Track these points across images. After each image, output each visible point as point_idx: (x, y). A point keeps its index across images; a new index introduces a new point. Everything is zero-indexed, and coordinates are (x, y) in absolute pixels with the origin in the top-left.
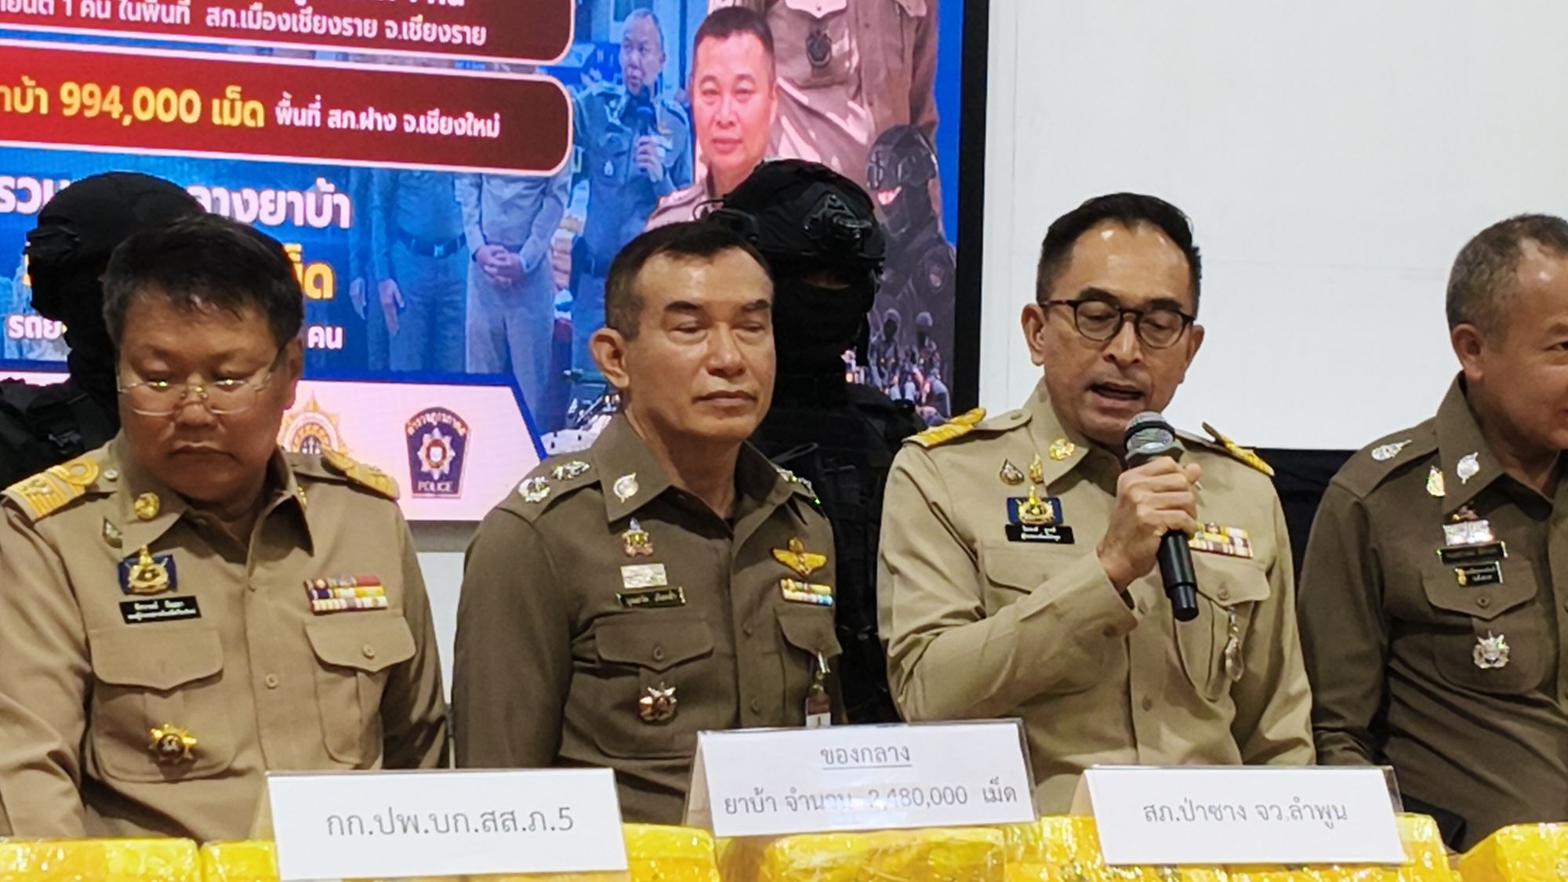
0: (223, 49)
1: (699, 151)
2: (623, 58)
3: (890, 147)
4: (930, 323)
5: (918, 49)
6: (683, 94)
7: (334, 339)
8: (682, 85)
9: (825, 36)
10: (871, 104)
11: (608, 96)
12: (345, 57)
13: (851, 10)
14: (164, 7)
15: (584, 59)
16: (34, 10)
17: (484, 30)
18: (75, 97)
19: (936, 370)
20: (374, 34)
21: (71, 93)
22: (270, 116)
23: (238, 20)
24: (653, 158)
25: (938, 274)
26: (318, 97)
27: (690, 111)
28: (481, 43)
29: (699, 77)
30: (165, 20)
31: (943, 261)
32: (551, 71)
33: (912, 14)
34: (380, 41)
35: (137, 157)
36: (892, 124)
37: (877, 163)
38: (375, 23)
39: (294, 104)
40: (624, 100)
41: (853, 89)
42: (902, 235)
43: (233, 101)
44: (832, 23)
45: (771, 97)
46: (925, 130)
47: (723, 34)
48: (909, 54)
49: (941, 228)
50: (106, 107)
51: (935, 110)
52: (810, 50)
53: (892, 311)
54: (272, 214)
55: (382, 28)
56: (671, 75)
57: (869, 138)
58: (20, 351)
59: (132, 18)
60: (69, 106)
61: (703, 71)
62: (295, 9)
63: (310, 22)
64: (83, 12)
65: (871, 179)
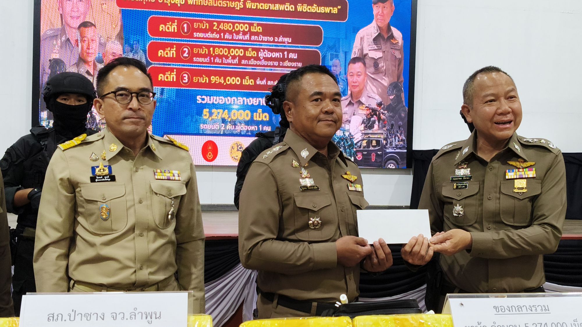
0: (245, 68)
1: (349, 88)
2: (332, 68)
3: (392, 87)
4: (402, 124)
5: (399, 65)
7: (269, 129)
8: (345, 74)
9: (378, 63)
10: (388, 77)
12: (271, 70)
13: (384, 57)
14: (233, 60)
16: (205, 61)
17: (301, 63)
18: (214, 79)
19: (403, 134)
20: (277, 65)
22: (255, 82)
23: (248, 62)
25: (403, 114)
26: (265, 78)
27: (347, 80)
29: (349, 72)
30: (233, 63)
31: (405, 111)
33: (398, 57)
34: (279, 66)
35: (227, 91)
36: (393, 82)
37: (389, 90)
38: (278, 63)
39: (260, 80)
41: (384, 74)
42: (395, 105)
43: (247, 79)
44: (379, 60)
45: (365, 76)
46: (400, 83)
47: (354, 63)
48: (397, 66)
49: (404, 103)
50: (220, 81)
51: (403, 78)
52: (374, 66)
53: (393, 122)
54: (256, 103)
57: (388, 85)
58: (203, 131)
59: (226, 63)
60: (213, 81)
61: (350, 71)
62: (260, 60)
63: (264, 63)
64: (216, 61)
65: (388, 93)
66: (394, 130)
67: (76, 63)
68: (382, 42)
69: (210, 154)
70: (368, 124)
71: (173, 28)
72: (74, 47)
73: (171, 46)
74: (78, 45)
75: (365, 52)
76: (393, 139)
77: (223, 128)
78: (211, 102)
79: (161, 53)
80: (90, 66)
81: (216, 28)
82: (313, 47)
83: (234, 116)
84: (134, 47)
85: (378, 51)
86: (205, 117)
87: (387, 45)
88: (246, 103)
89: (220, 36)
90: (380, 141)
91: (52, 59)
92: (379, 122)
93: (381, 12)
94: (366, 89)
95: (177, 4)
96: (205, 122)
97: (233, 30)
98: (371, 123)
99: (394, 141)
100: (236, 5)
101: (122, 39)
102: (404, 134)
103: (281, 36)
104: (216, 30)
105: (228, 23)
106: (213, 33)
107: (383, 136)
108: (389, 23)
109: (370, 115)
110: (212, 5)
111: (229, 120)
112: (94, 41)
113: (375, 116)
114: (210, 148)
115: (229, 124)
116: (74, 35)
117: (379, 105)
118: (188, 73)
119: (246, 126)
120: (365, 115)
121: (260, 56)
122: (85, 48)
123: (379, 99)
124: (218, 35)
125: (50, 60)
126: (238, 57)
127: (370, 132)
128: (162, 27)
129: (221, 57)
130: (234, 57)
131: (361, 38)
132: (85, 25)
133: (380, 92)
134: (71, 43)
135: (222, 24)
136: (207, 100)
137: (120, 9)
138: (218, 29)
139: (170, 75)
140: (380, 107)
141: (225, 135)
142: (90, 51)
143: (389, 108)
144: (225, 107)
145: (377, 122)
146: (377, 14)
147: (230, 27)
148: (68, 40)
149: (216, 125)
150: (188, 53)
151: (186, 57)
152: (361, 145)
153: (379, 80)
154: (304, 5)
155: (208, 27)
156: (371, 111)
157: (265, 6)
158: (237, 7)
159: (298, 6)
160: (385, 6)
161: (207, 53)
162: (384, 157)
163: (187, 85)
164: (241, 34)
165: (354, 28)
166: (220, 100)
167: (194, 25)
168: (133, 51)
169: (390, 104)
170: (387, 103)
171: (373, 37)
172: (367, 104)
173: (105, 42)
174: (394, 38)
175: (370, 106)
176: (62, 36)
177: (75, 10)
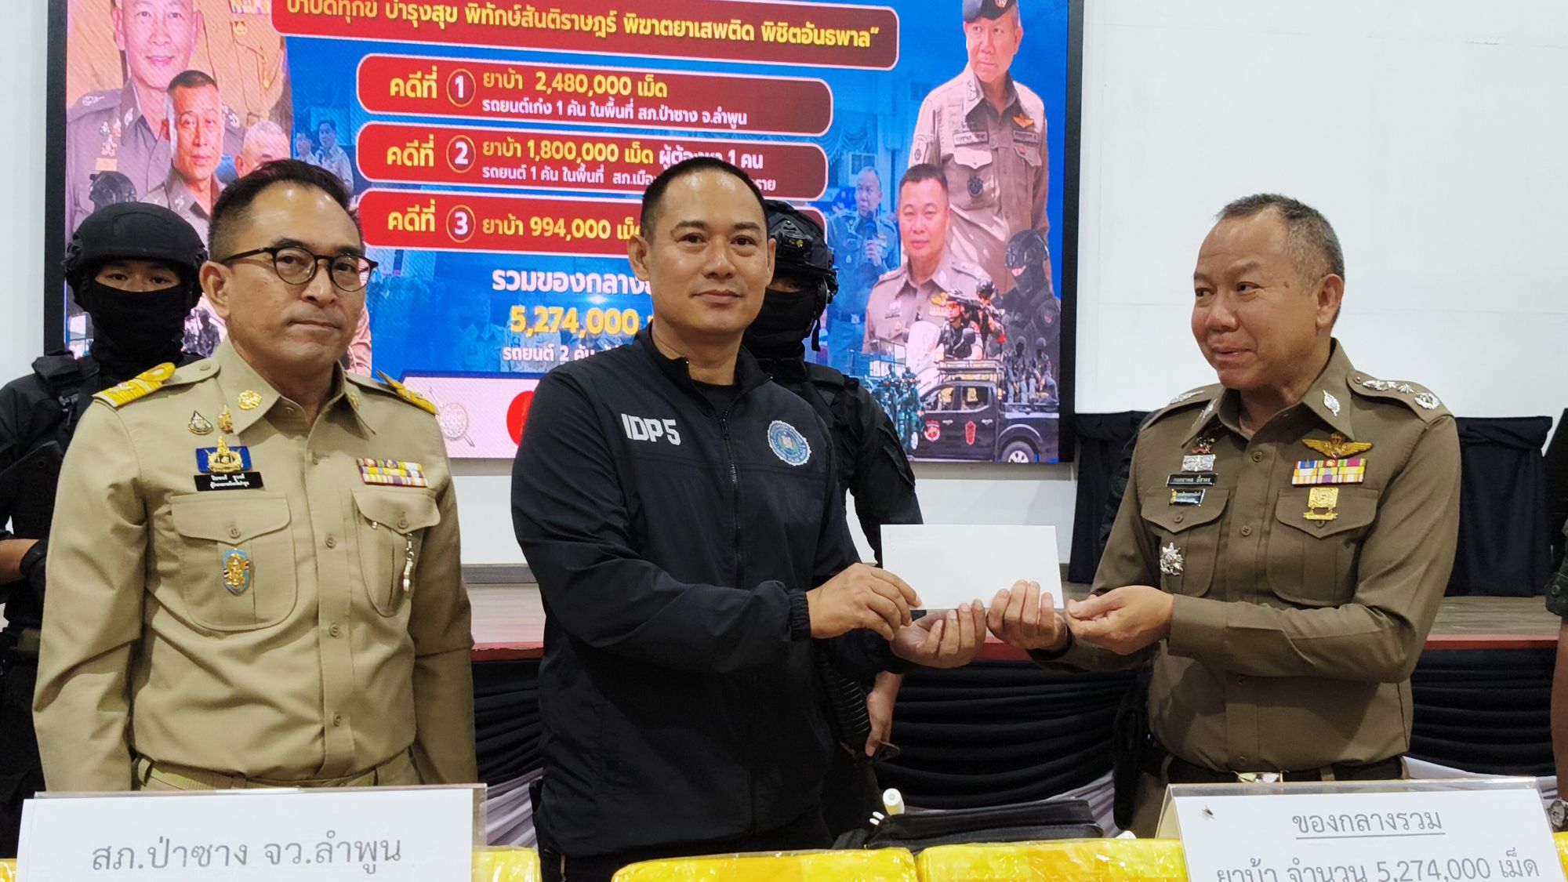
0: (623, 196)
1: (903, 248)
2: (857, 196)
3: (1019, 243)
4: (1045, 344)
5: (1036, 186)
6: (893, 216)
9: (979, 179)
10: (1007, 218)
11: (848, 218)
13: (995, 165)
14: (589, 174)
15: (834, 196)
16: (514, 177)
17: (774, 182)
19: (1049, 372)
21: (536, 223)
23: (631, 179)
24: (875, 252)
25: (1049, 316)
27: (897, 225)
28: (773, 189)
29: (903, 205)
30: (589, 181)
31: (1054, 309)
32: (814, 204)
33: (1032, 165)
35: (574, 257)
36: (1021, 230)
37: (1012, 252)
40: (858, 220)
41: (996, 210)
42: (1027, 294)
43: (629, 226)
44: (983, 172)
45: (946, 216)
46: (1041, 232)
47: (917, 181)
48: (1031, 188)
49: (1051, 288)
50: (556, 231)
51: (1047, 220)
52: (970, 188)
53: (1021, 337)
56: (886, 205)
57: (1006, 238)
58: (510, 368)
59: (570, 180)
60: (535, 230)
61: (905, 202)
64: (543, 178)
65: (1007, 261)
66: (1024, 362)
67: (163, 184)
68: (990, 124)
70: (955, 344)
71: (425, 86)
73: (422, 135)
74: (168, 137)
75: (945, 151)
78: (532, 288)
79: (393, 155)
80: (200, 190)
81: (544, 88)
82: (805, 137)
83: (595, 326)
84: (322, 140)
85: (980, 147)
86: (514, 329)
87: (1003, 132)
88: (625, 291)
89: (555, 109)
90: (987, 389)
91: (98, 173)
92: (984, 340)
93: (986, 43)
94: (951, 252)
95: (438, 23)
96: (515, 343)
97: (590, 94)
98: (962, 340)
99: (1025, 388)
100: (597, 24)
101: (288, 116)
102: (1052, 371)
103: (720, 109)
104: (542, 94)
105: (576, 72)
106: (533, 100)
107: (995, 375)
108: (1007, 71)
109: (959, 320)
110: (531, 25)
111: (581, 335)
112: (212, 124)
113: (973, 323)
115: (580, 346)
117: (985, 292)
118: (471, 211)
120: (947, 319)
121: (661, 162)
122: (188, 142)
123: (984, 278)
124: (550, 105)
125: (93, 177)
126: (602, 166)
127: (961, 364)
128: (396, 86)
129: (556, 164)
130: (592, 166)
131: (934, 113)
132: (187, 79)
133: (987, 259)
134: (149, 129)
135: (559, 76)
136: (521, 281)
137: (282, 37)
138: (549, 91)
139: (419, 214)
140: (986, 298)
142: (203, 151)
143: (1010, 302)
144: (568, 300)
145: (979, 340)
147: (581, 83)
148: (142, 121)
149: (546, 350)
150: (469, 156)
151: (461, 167)
152: (936, 402)
153: (983, 225)
154: (780, 24)
155: (520, 86)
156: (963, 309)
157: (675, 28)
158: (600, 30)
159: (763, 28)
160: (997, 27)
161: (519, 154)
162: (1000, 433)
163: (466, 240)
164: (610, 104)
165: (914, 85)
166: (556, 282)
167: (482, 79)
168: (319, 152)
169: (1014, 291)
170: (1005, 287)
171: (968, 110)
172: (953, 291)
173: (241, 125)
174: (1024, 114)
175: (959, 296)
176: (126, 112)
177: (161, 39)
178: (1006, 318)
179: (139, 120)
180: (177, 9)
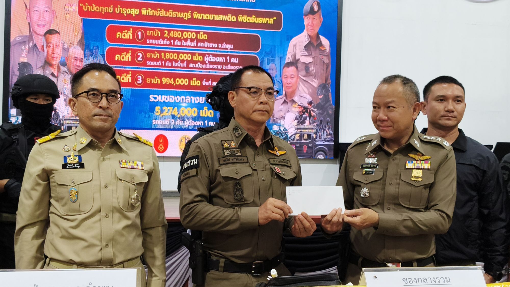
0: (193, 71)
1: (283, 89)
3: (321, 87)
4: (329, 120)
5: (327, 69)
8: (280, 76)
9: (308, 67)
10: (317, 79)
12: (216, 72)
14: (181, 64)
16: (157, 65)
18: (165, 80)
19: (330, 129)
20: (221, 68)
22: (201, 83)
23: (195, 66)
25: (331, 111)
26: (210, 80)
27: (282, 81)
30: (182, 66)
31: (332, 109)
33: (326, 62)
34: (222, 69)
35: (177, 91)
36: (322, 83)
37: (319, 90)
38: (221, 66)
39: (206, 81)
41: (314, 77)
42: (324, 104)
43: (194, 81)
44: (310, 64)
45: (298, 78)
47: (288, 67)
48: (325, 70)
49: (331, 102)
50: (171, 82)
51: (330, 80)
52: (305, 69)
53: (322, 118)
54: (202, 101)
55: (222, 67)
57: (317, 86)
58: (155, 126)
59: (175, 66)
60: (164, 82)
61: (284, 74)
62: (206, 64)
63: (209, 66)
64: (166, 65)
65: (317, 93)
66: (322, 126)
67: (42, 66)
68: (312, 49)
69: (161, 147)
70: (300, 120)
71: (128, 35)
72: (40, 52)
73: (127, 51)
74: (44, 51)
75: (297, 58)
76: (322, 133)
77: (173, 124)
78: (162, 101)
79: (117, 57)
80: (54, 68)
81: (167, 36)
82: (252, 53)
83: (183, 113)
84: (94, 52)
85: (308, 56)
86: (157, 114)
87: (316, 52)
88: (193, 102)
89: (171, 43)
90: (310, 135)
91: (21, 62)
92: (310, 118)
93: (311, 23)
94: (299, 90)
95: (132, 14)
96: (157, 118)
97: (182, 38)
98: (303, 119)
100: (184, 15)
101: (83, 44)
102: (332, 129)
103: (224, 43)
104: (166, 38)
105: (177, 31)
106: (164, 40)
107: (313, 130)
108: (318, 32)
109: (302, 112)
110: (163, 15)
111: (178, 116)
112: (58, 47)
113: (306, 113)
114: (161, 141)
115: (178, 120)
116: (40, 41)
117: (310, 103)
118: (143, 76)
119: (194, 122)
120: (298, 112)
121: (205, 60)
122: (50, 53)
123: (310, 99)
124: (169, 42)
125: (19, 64)
126: (186, 61)
127: (302, 126)
128: (119, 35)
129: (171, 61)
130: (183, 61)
131: (294, 45)
132: (50, 32)
133: (311, 93)
134: (37, 48)
135: (172, 32)
136: (159, 98)
137: (81, 19)
138: (169, 37)
139: (126, 76)
140: (310, 105)
141: (174, 129)
142: (55, 55)
143: (318, 106)
144: (174, 105)
145: (308, 119)
146: (308, 25)
147: (179, 34)
148: (35, 45)
149: (167, 121)
150: (142, 58)
151: (140, 61)
152: (294, 139)
153: (309, 82)
154: (244, 16)
155: (159, 35)
156: (303, 109)
157: (210, 17)
158: (185, 17)
159: (239, 17)
160: (315, 18)
161: (159, 57)
162: (315, 149)
163: (141, 85)
164: (189, 41)
165: (288, 36)
166: (170, 99)
167: (147, 33)
168: (93, 56)
169: (319, 103)
170: (317, 102)
171: (305, 45)
172: (300, 103)
173: (68, 47)
174: (323, 46)
175: (302, 104)
176: (30, 42)
177: (41, 19)
178: (317, 112)
179: (34, 45)
180: (46, 9)
